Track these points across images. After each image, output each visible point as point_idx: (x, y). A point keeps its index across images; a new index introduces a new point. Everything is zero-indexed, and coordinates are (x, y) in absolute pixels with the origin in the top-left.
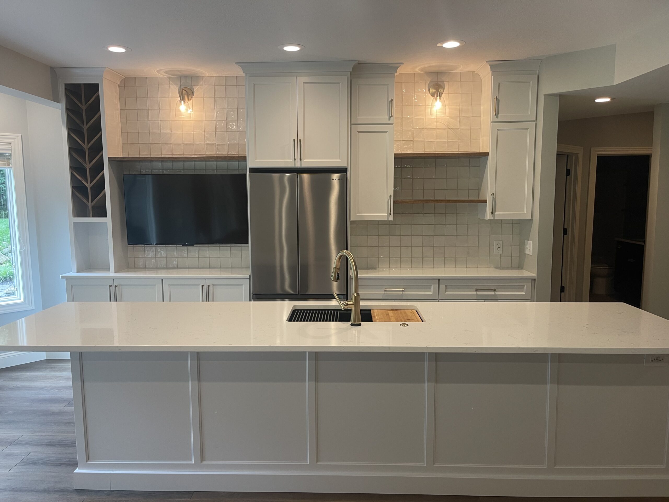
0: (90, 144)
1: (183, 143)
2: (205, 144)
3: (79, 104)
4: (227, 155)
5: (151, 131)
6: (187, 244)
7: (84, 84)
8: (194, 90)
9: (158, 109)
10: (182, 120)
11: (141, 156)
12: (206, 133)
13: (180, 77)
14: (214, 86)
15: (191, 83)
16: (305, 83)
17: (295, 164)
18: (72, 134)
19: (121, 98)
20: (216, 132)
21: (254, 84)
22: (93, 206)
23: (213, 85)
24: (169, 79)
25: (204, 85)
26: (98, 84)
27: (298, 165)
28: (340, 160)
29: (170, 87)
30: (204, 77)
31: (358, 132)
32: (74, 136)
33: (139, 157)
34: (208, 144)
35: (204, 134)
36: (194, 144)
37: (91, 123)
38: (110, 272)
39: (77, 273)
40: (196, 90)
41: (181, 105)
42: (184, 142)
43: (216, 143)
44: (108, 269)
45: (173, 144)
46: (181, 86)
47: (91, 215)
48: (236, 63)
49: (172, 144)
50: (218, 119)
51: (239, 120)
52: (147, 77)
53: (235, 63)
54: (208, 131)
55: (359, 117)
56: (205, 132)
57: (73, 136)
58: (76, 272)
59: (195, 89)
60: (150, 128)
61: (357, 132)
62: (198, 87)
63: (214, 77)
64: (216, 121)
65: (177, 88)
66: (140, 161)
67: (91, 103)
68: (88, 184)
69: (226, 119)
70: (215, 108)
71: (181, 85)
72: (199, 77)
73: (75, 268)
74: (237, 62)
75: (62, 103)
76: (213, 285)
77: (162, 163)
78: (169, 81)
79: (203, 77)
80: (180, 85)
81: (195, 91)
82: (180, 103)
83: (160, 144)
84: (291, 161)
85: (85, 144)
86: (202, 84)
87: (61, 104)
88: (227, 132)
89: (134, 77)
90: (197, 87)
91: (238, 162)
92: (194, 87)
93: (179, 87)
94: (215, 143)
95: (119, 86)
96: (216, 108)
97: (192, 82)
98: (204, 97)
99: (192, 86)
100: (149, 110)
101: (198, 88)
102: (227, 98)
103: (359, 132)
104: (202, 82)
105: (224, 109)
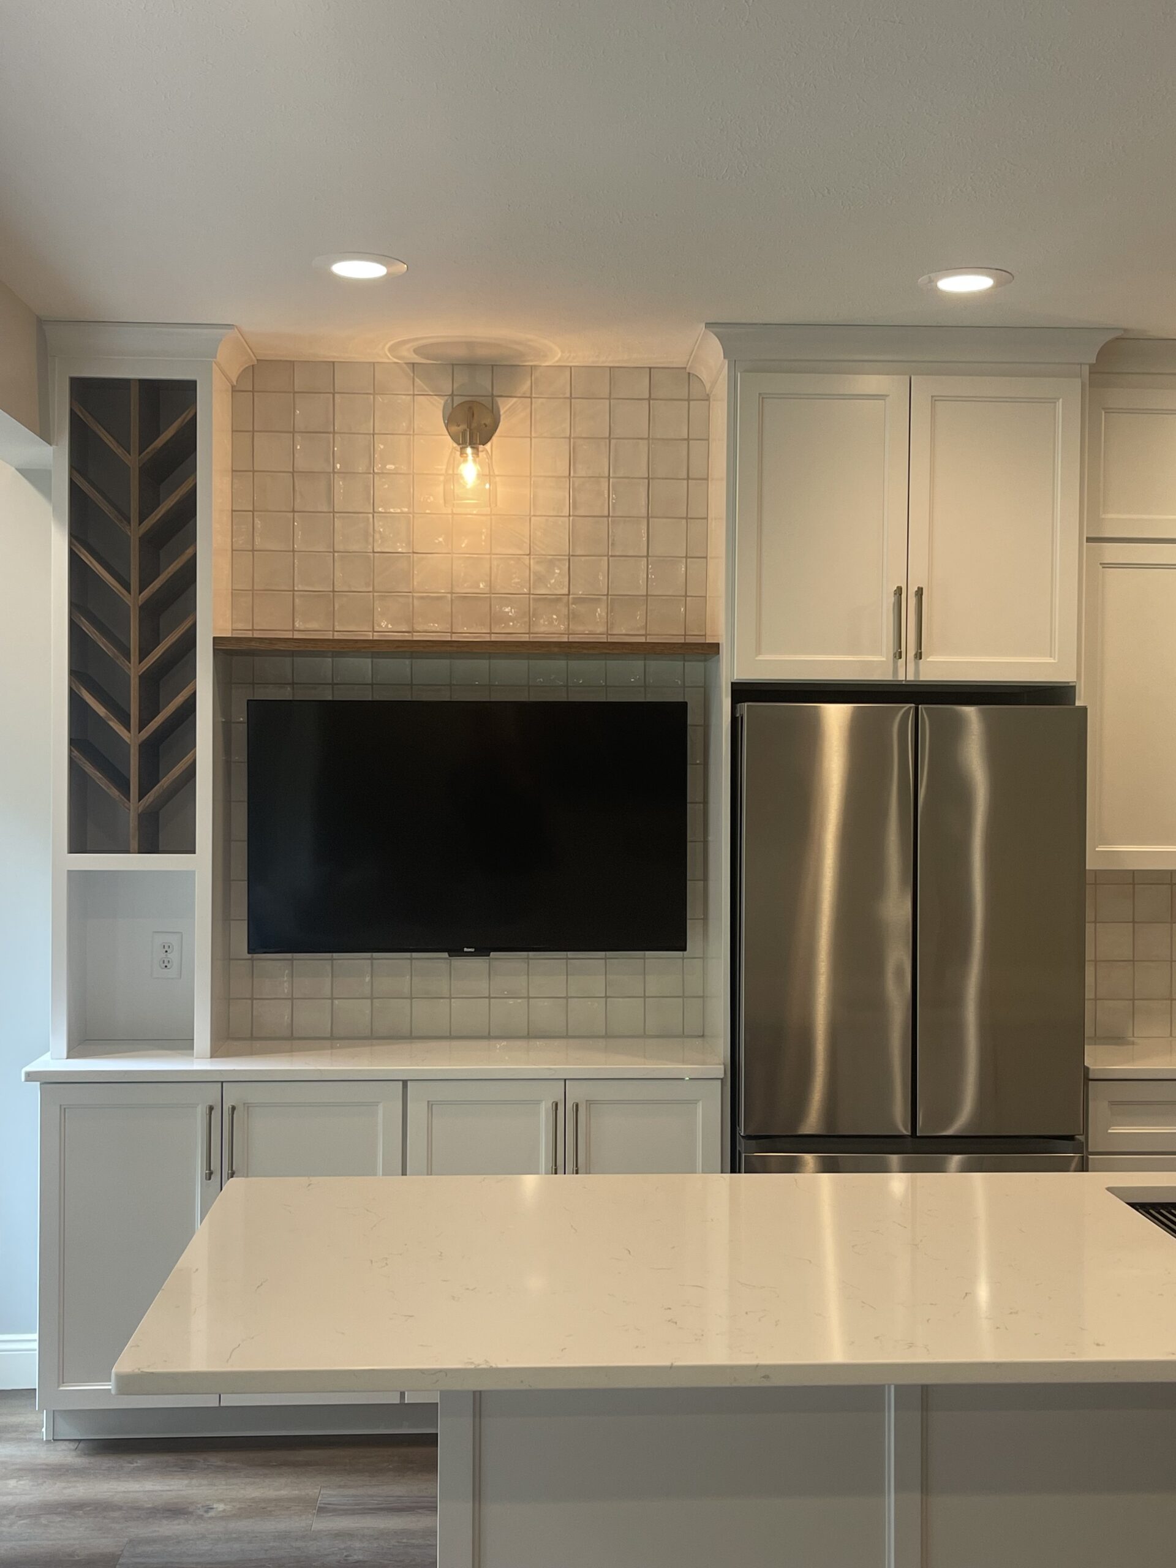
0: (147, 593)
1: (452, 593)
2: (532, 596)
3: (119, 451)
4: (608, 634)
5: (339, 547)
6: (465, 949)
7: (142, 382)
8: (499, 412)
9: (370, 473)
10: (453, 514)
11: (297, 636)
12: (534, 558)
13: (453, 365)
14: (571, 398)
15: (490, 389)
16: (937, 398)
17: (895, 671)
18: (84, 554)
19: (237, 431)
20: (571, 558)
21: (763, 398)
22: (142, 811)
23: (568, 395)
24: (414, 373)
25: (534, 395)
26: (195, 382)
27: (907, 673)
28: (1053, 661)
29: (415, 397)
30: (535, 366)
31: (1101, 564)
32: (91, 562)
33: (291, 637)
34: (542, 599)
35: (527, 562)
36: (490, 598)
37: (156, 515)
38: (193, 1055)
39: (67, 1058)
40: (505, 412)
41: (465, 461)
42: (457, 590)
43: (569, 595)
44: (183, 1043)
45: (415, 594)
46: (452, 395)
47: (134, 844)
48: (706, 324)
49: (413, 596)
50: (581, 512)
51: (652, 517)
52: (333, 362)
53: (703, 325)
54: (544, 553)
55: (1110, 516)
56: (532, 557)
57: (88, 563)
58: (65, 1057)
59: (505, 406)
60: (338, 538)
61: (1101, 567)
62: (515, 400)
63: (571, 367)
64: (571, 518)
65: (440, 402)
66: (292, 654)
67: (160, 446)
68: (132, 732)
69: (607, 514)
70: (572, 474)
71: (455, 393)
72: (519, 366)
73: (61, 1043)
74: (708, 322)
75: (57, 445)
76: (590, 1103)
77: (374, 660)
78: (414, 379)
79: (531, 366)
80: (450, 393)
81: (502, 412)
82: (462, 454)
83: (371, 594)
84: (884, 659)
85: (129, 592)
86: (529, 390)
87: (55, 447)
88: (610, 559)
89: (290, 361)
90: (511, 399)
91: (645, 660)
92: (500, 401)
93: (446, 398)
94: (567, 593)
95: (234, 390)
96: (575, 472)
97: (495, 382)
98: (533, 435)
99: (492, 396)
100: (336, 476)
101: (515, 403)
102: (613, 441)
103: (1106, 566)
104: (529, 383)
105: (602, 479)
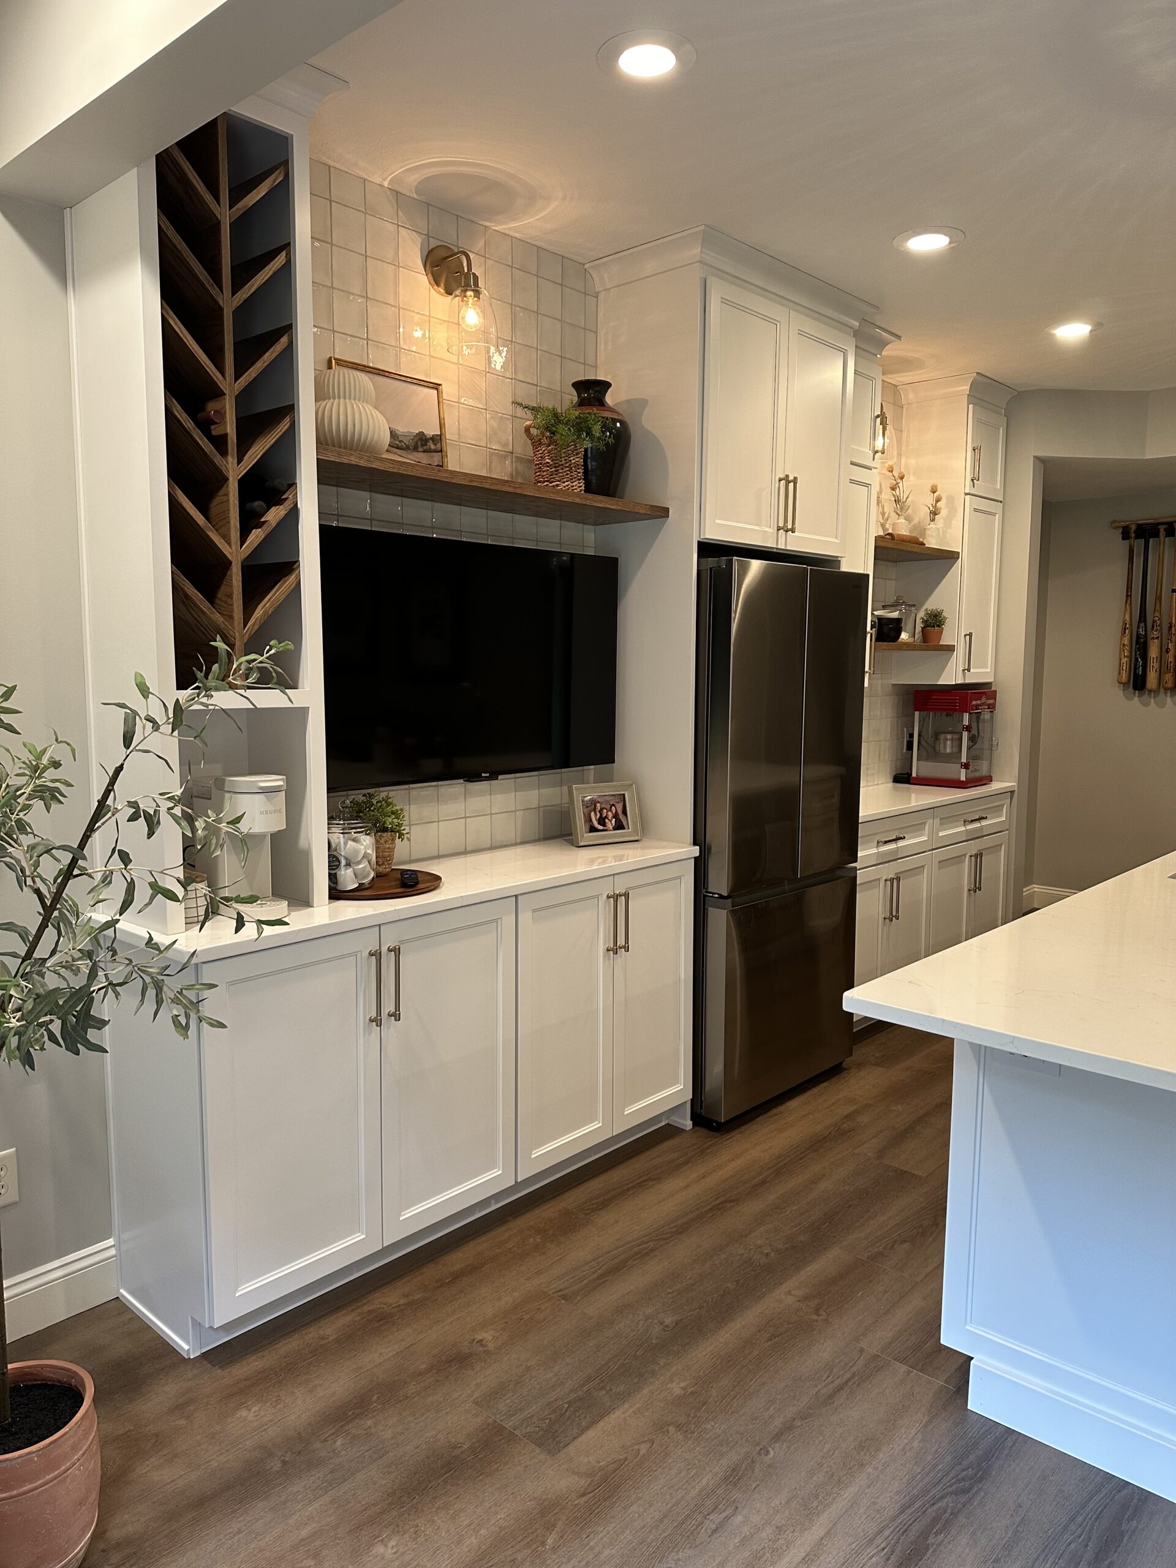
0: (240, 384)
2: (489, 451)
6: (483, 775)
12: (489, 414)
13: (428, 204)
14: (512, 266)
15: (455, 238)
17: (777, 541)
20: (514, 419)
22: (248, 640)
23: (510, 263)
24: (396, 201)
25: (487, 256)
26: (292, 138)
28: (836, 541)
29: (398, 227)
36: (459, 445)
38: (316, 909)
46: (426, 235)
54: (495, 409)
63: (511, 237)
67: (250, 205)
71: (430, 234)
72: (476, 223)
78: (396, 208)
79: (485, 226)
80: (424, 232)
84: (772, 531)
85: (225, 377)
86: (483, 248)
100: (334, 291)
104: (483, 241)
105: (532, 349)
